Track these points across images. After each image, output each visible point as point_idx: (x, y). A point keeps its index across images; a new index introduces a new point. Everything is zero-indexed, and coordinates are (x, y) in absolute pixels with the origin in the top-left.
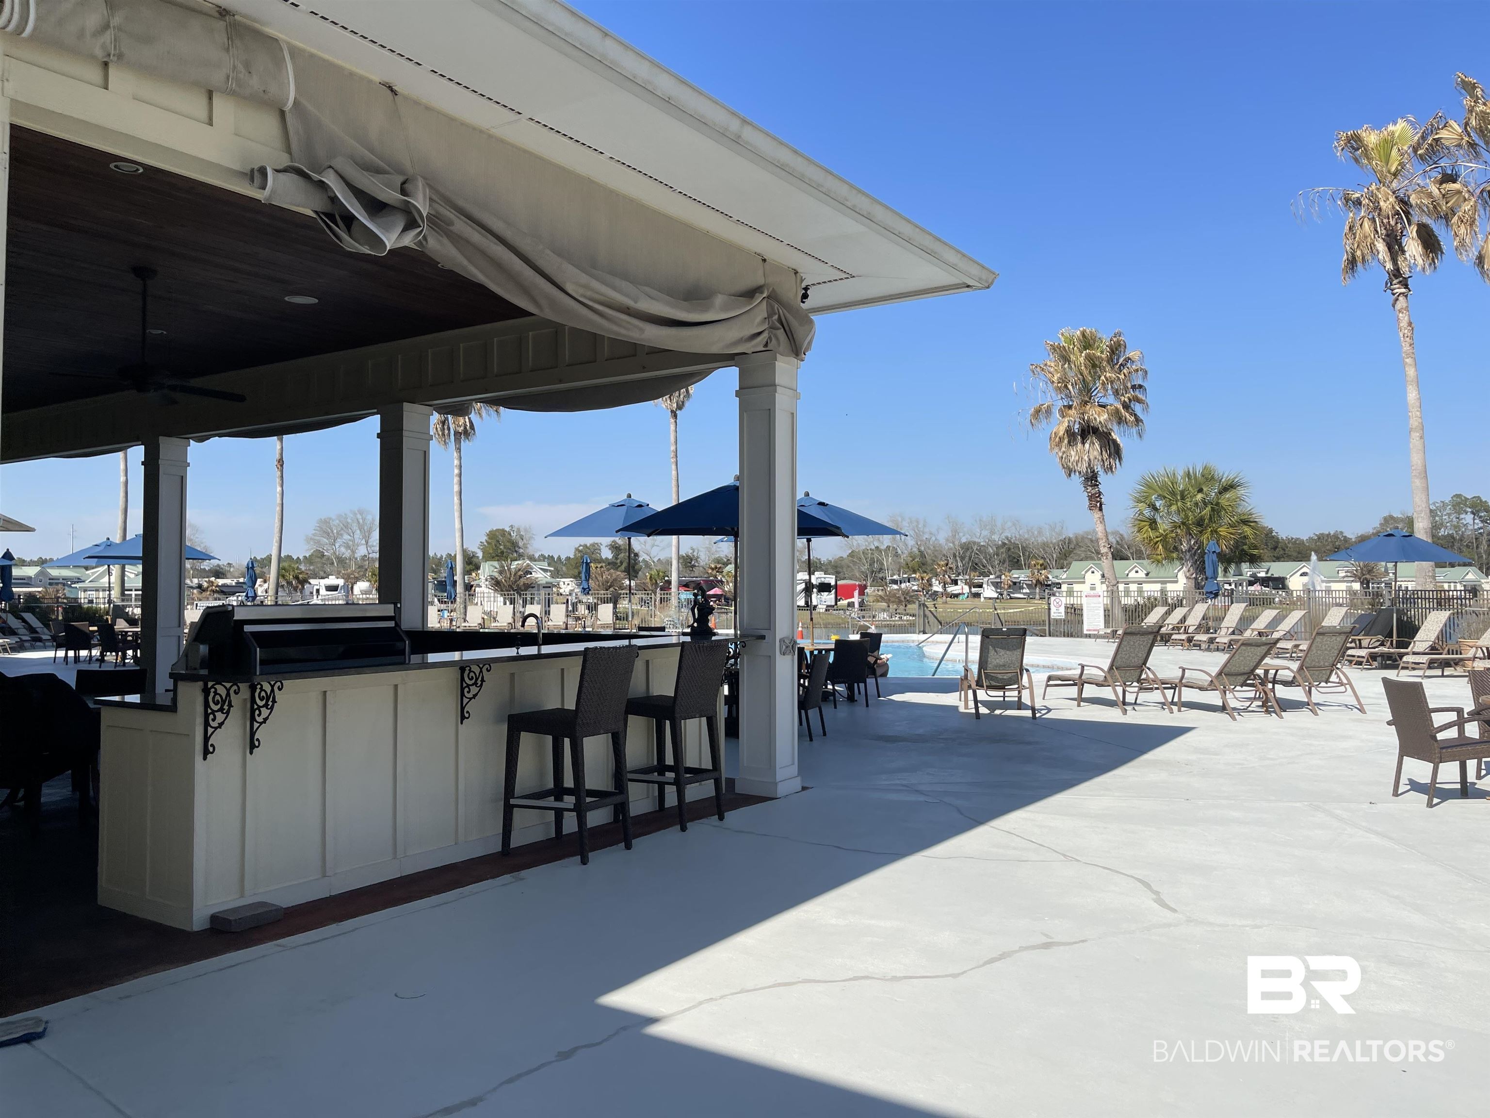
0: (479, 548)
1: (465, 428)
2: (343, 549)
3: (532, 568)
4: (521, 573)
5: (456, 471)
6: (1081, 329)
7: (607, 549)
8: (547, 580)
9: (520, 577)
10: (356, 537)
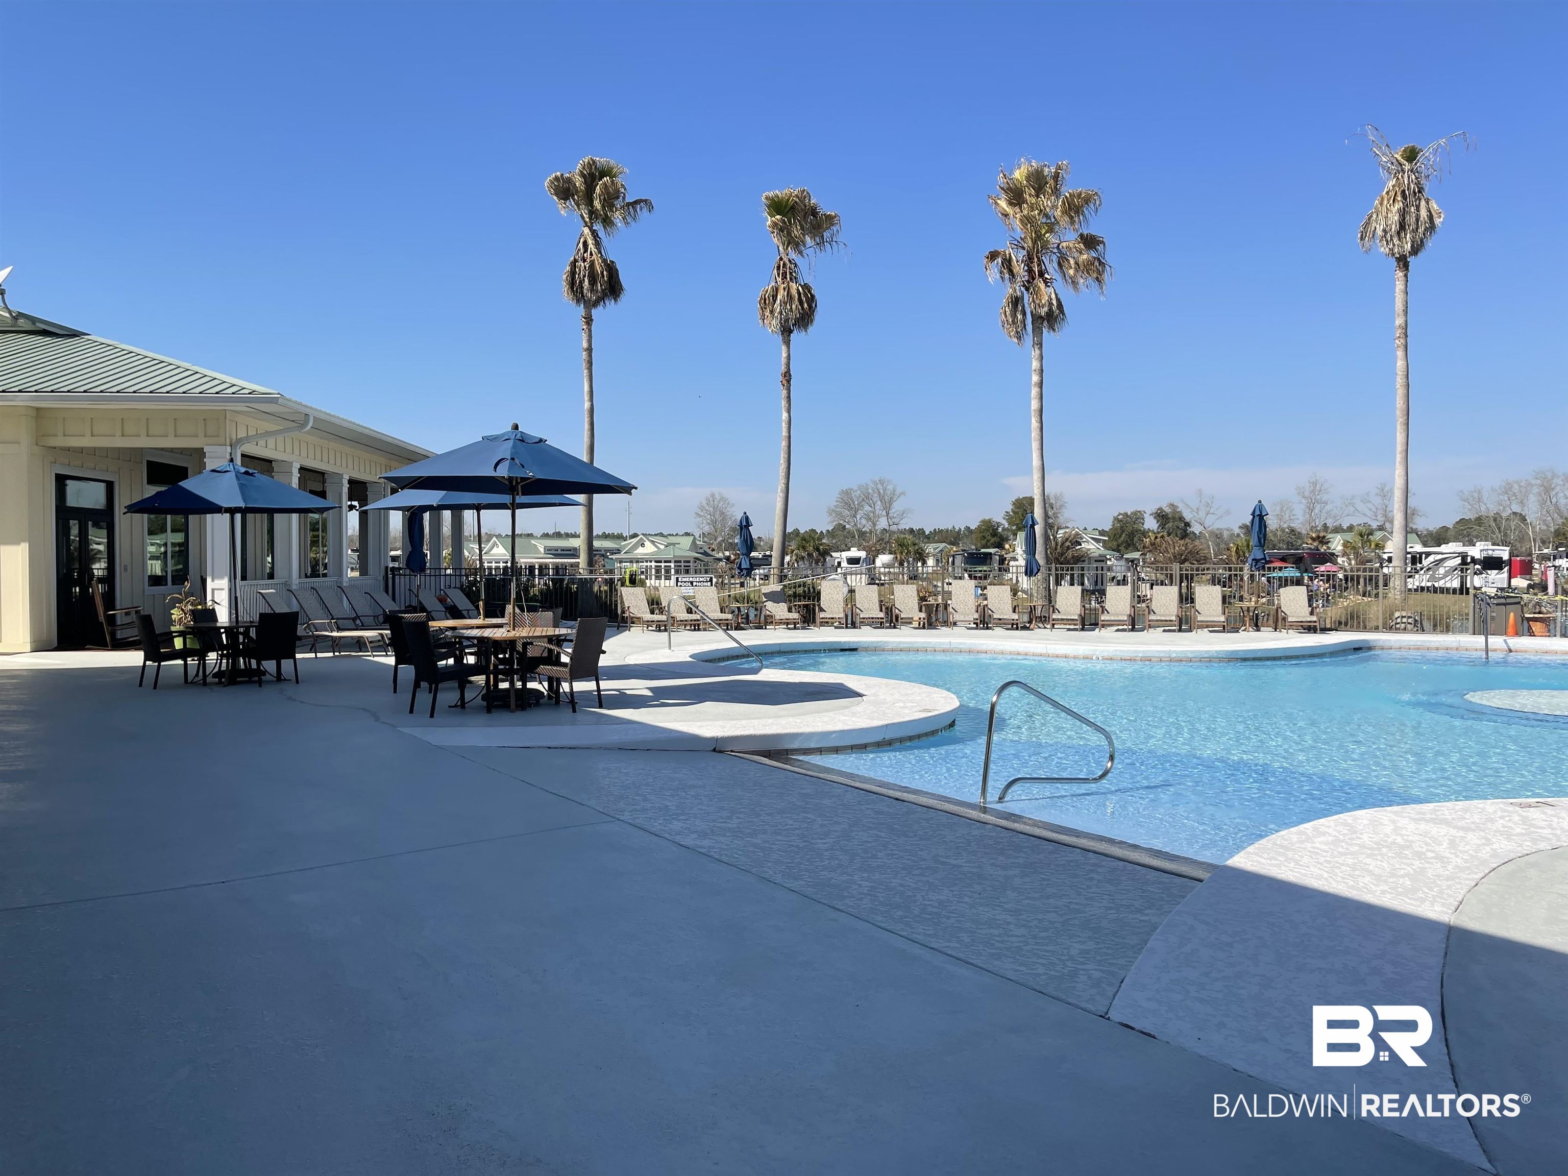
0: (1004, 519)
1: (1050, 310)
2: (864, 521)
3: (1082, 538)
4: (1068, 544)
5: (1035, 378)
7: (1152, 517)
8: (1101, 552)
9: (1068, 548)
10: (877, 507)
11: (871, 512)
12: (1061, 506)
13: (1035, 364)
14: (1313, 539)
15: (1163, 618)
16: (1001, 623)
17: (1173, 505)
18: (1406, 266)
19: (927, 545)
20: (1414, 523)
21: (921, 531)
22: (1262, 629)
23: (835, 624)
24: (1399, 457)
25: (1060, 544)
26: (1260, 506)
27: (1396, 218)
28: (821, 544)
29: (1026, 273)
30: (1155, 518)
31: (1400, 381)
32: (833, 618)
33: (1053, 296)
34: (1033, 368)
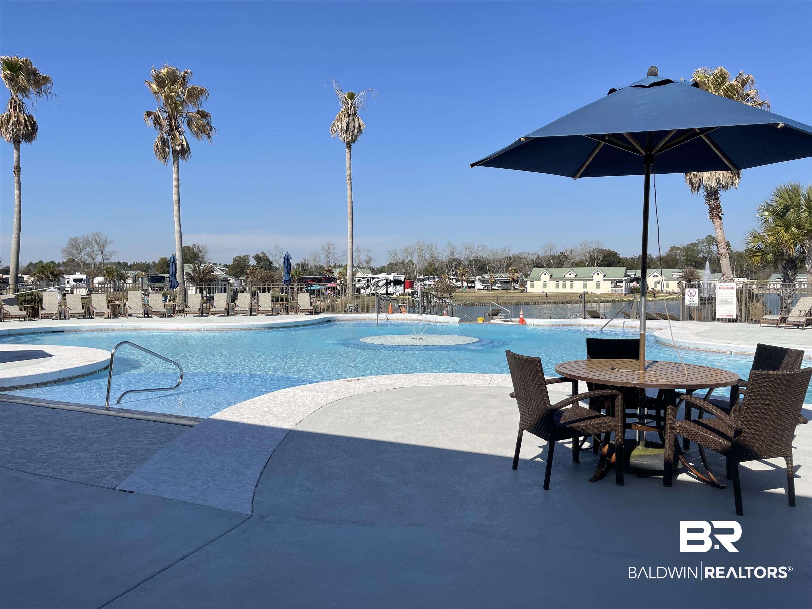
1: (182, 148)
2: (86, 257)
3: (214, 269)
4: (206, 271)
5: (175, 183)
6: (719, 68)
7: (253, 259)
8: (224, 276)
9: (206, 274)
10: (95, 249)
11: (91, 251)
12: (206, 252)
13: (175, 176)
14: (327, 271)
15: (242, 309)
16: (157, 314)
17: (263, 253)
18: (350, 147)
19: (127, 272)
20: (371, 264)
21: (125, 264)
22: (289, 313)
23: (53, 317)
24: (349, 234)
25: (202, 272)
26: (287, 254)
27: (345, 124)
28: (55, 270)
29: (168, 126)
30: (255, 259)
31: (349, 199)
32: (52, 314)
33: (184, 140)
34: (174, 178)
